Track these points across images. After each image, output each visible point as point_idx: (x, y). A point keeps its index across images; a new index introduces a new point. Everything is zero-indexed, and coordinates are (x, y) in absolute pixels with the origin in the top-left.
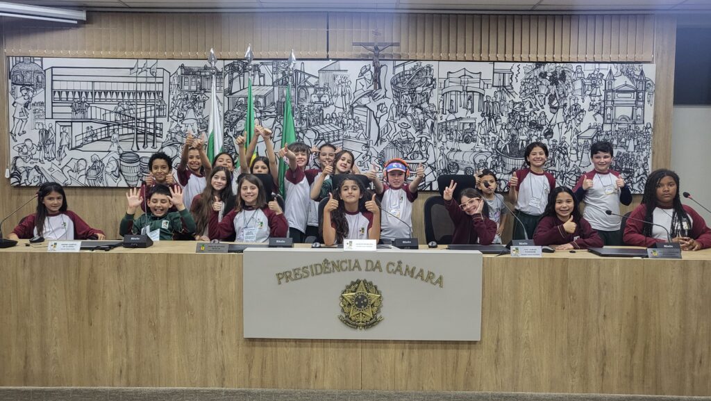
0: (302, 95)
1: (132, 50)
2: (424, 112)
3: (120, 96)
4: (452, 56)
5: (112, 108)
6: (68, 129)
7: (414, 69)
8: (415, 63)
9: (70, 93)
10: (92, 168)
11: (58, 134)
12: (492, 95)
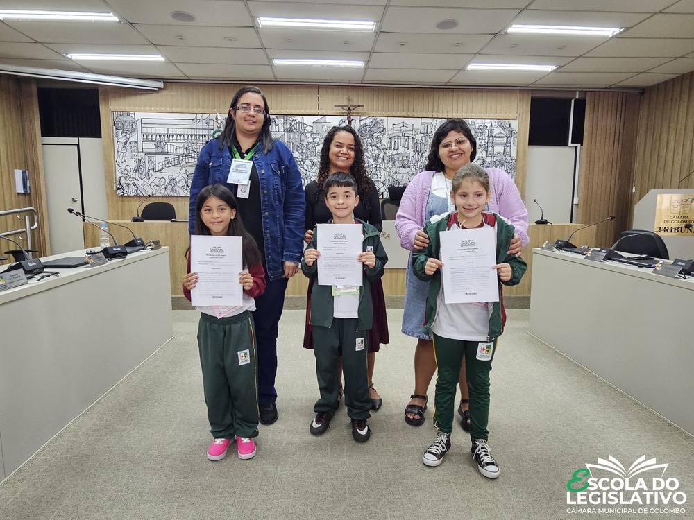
0: (303, 138)
1: (193, 107)
2: (379, 149)
3: (186, 138)
4: (395, 114)
5: (181, 145)
6: (152, 159)
7: (372, 122)
8: (373, 118)
9: (154, 136)
10: (170, 184)
11: (146, 162)
12: (420, 139)
